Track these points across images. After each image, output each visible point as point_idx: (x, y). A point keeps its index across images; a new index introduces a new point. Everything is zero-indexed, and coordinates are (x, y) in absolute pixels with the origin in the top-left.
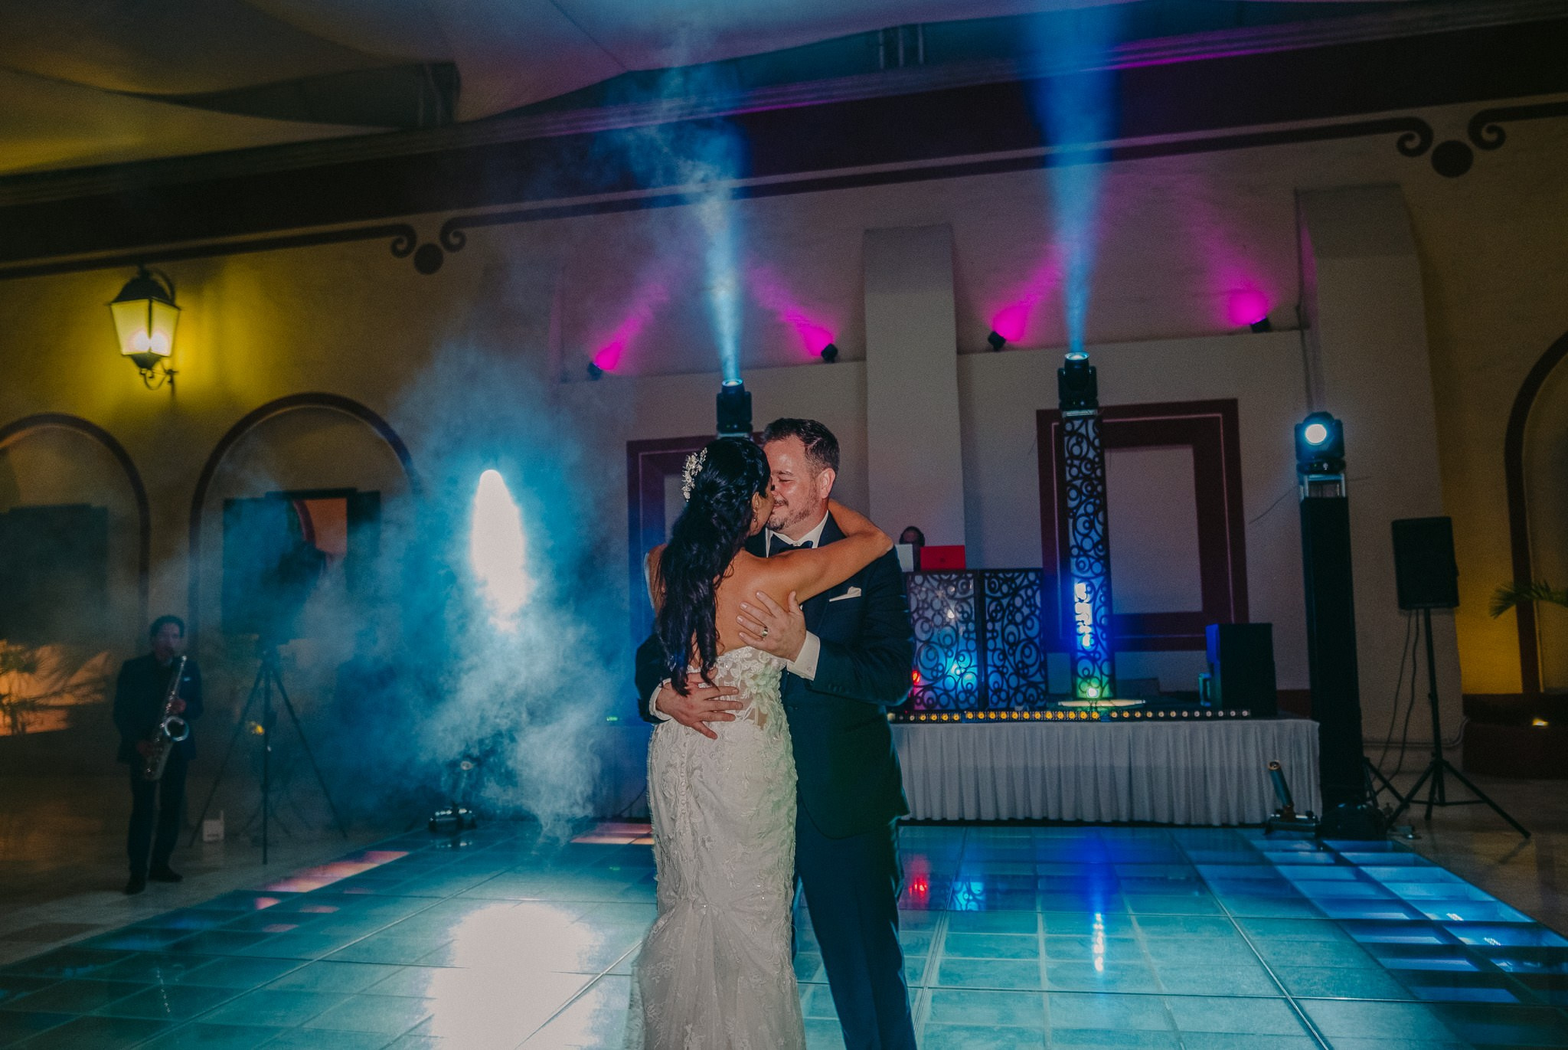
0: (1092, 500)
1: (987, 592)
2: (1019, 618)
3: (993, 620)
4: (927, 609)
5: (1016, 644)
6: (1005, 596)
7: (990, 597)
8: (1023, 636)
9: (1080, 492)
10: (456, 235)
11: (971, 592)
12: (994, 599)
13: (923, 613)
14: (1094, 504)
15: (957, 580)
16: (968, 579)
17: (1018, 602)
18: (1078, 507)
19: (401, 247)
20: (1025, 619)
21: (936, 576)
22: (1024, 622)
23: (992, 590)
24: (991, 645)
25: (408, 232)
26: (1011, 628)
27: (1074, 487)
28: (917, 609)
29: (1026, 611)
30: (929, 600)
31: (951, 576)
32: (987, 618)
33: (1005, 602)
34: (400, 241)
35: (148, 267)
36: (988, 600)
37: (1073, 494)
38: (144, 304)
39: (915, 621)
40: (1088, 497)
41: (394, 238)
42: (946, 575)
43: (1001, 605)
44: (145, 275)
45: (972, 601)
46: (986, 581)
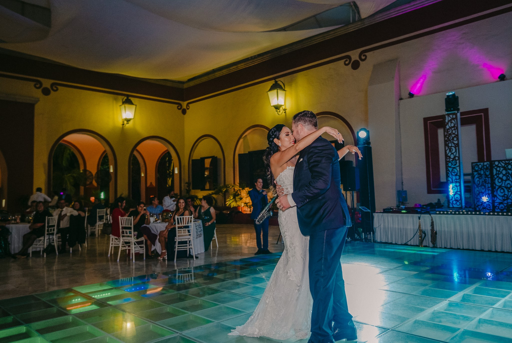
10: (364, 56)
19: (347, 62)
25: (349, 57)
34: (347, 61)
35: (277, 80)
38: (276, 91)
41: (344, 60)
44: (276, 82)
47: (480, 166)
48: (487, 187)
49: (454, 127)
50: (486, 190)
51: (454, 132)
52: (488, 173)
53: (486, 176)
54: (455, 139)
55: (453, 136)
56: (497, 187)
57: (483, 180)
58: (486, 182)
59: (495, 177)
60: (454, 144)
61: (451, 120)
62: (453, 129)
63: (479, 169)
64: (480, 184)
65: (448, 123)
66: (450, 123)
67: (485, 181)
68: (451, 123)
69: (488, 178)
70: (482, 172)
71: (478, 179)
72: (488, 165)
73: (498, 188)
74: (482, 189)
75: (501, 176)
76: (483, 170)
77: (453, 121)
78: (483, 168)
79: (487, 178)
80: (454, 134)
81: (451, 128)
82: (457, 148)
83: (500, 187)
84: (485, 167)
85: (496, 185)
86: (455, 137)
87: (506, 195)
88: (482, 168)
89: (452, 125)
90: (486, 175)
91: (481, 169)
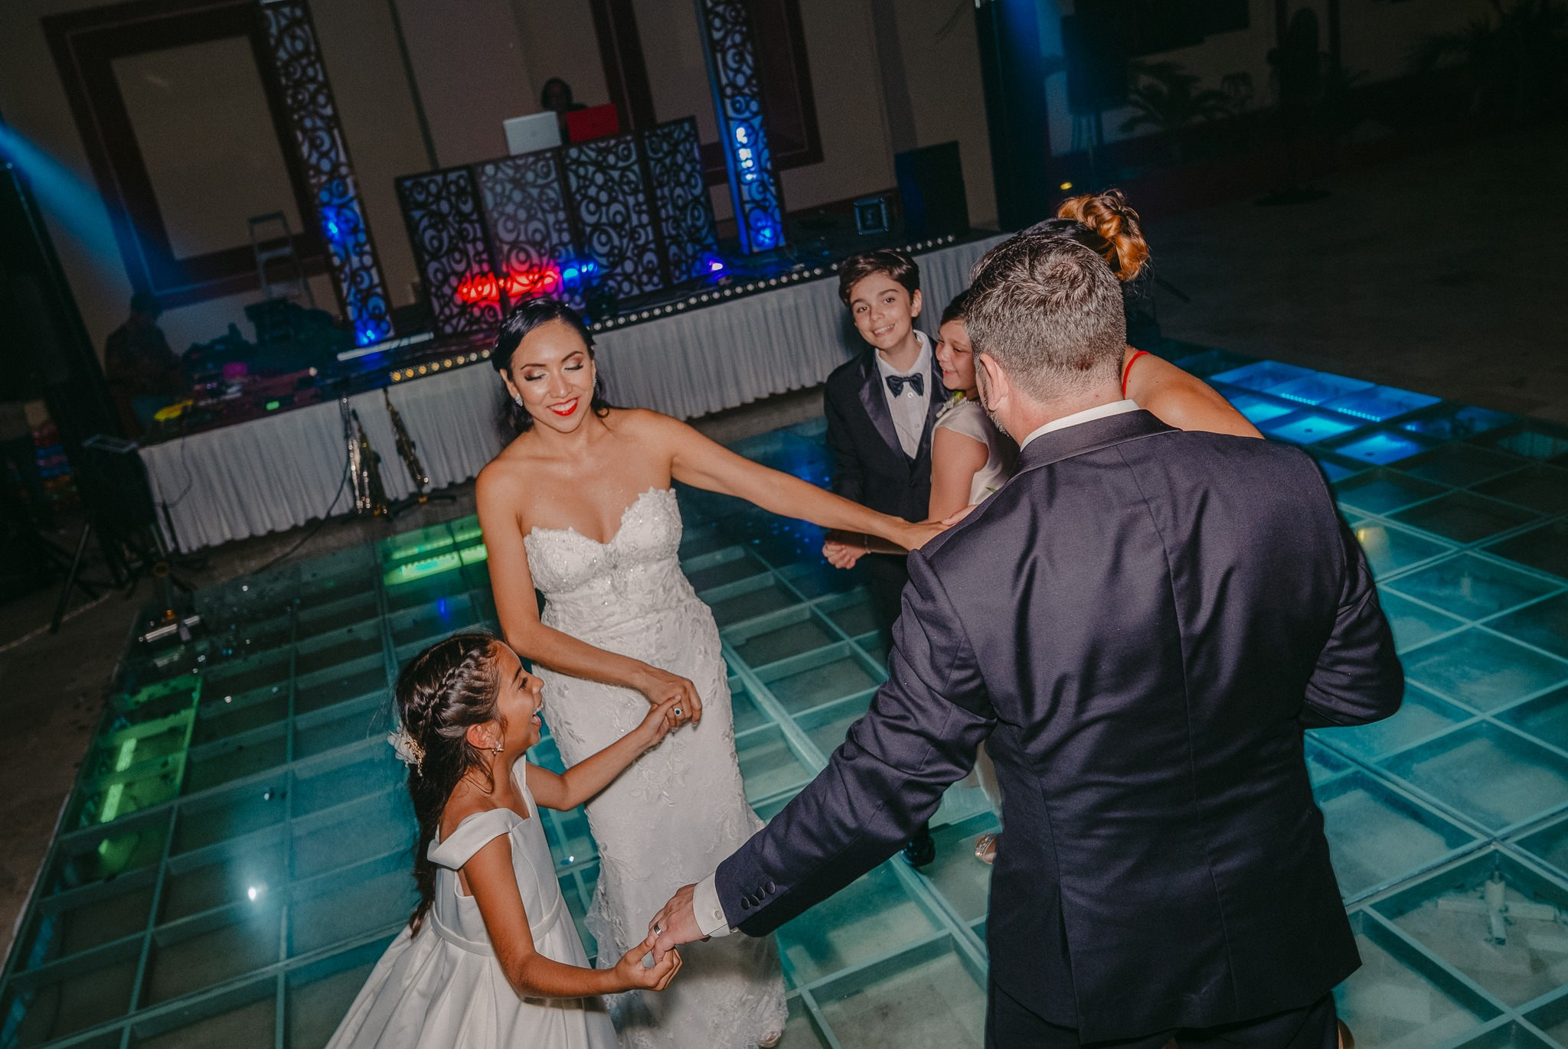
0: (738, 28)
1: (651, 154)
2: (683, 177)
3: (661, 185)
4: (589, 186)
5: (685, 206)
6: (667, 155)
7: (653, 159)
8: (690, 197)
9: (724, 21)
11: (634, 157)
12: (659, 161)
13: (586, 192)
14: (740, 32)
15: (616, 145)
16: (627, 143)
17: (679, 159)
18: (724, 38)
20: (689, 176)
21: (593, 146)
22: (688, 181)
23: (655, 152)
24: (663, 214)
26: (679, 191)
27: (717, 15)
28: (579, 189)
29: (688, 167)
30: (590, 175)
31: (609, 143)
32: (655, 184)
33: (668, 161)
36: (652, 163)
37: (717, 23)
39: (580, 203)
40: (735, 24)
42: (602, 142)
43: (664, 166)
45: (636, 168)
46: (647, 141)
47: (433, 188)
48: (472, 253)
49: (306, 52)
50: (469, 265)
51: (310, 72)
52: (467, 208)
53: (464, 217)
54: (322, 99)
55: (312, 87)
56: (506, 248)
57: (453, 233)
58: (465, 239)
59: (495, 215)
60: (322, 117)
61: (288, 28)
62: (304, 61)
63: (431, 199)
64: (445, 249)
65: (280, 41)
66: (287, 42)
67: (462, 235)
68: (294, 38)
69: (472, 222)
70: (445, 207)
71: (430, 233)
72: (462, 182)
73: (510, 251)
74: (453, 264)
75: (510, 209)
76: (449, 201)
77: (299, 32)
78: (444, 194)
79: (466, 225)
80: (313, 80)
81: (296, 57)
82: (336, 132)
83: (515, 245)
84: (453, 188)
85: (502, 241)
86: (317, 92)
87: (536, 265)
88: (440, 192)
89: (299, 46)
90: (459, 213)
91: (438, 198)
